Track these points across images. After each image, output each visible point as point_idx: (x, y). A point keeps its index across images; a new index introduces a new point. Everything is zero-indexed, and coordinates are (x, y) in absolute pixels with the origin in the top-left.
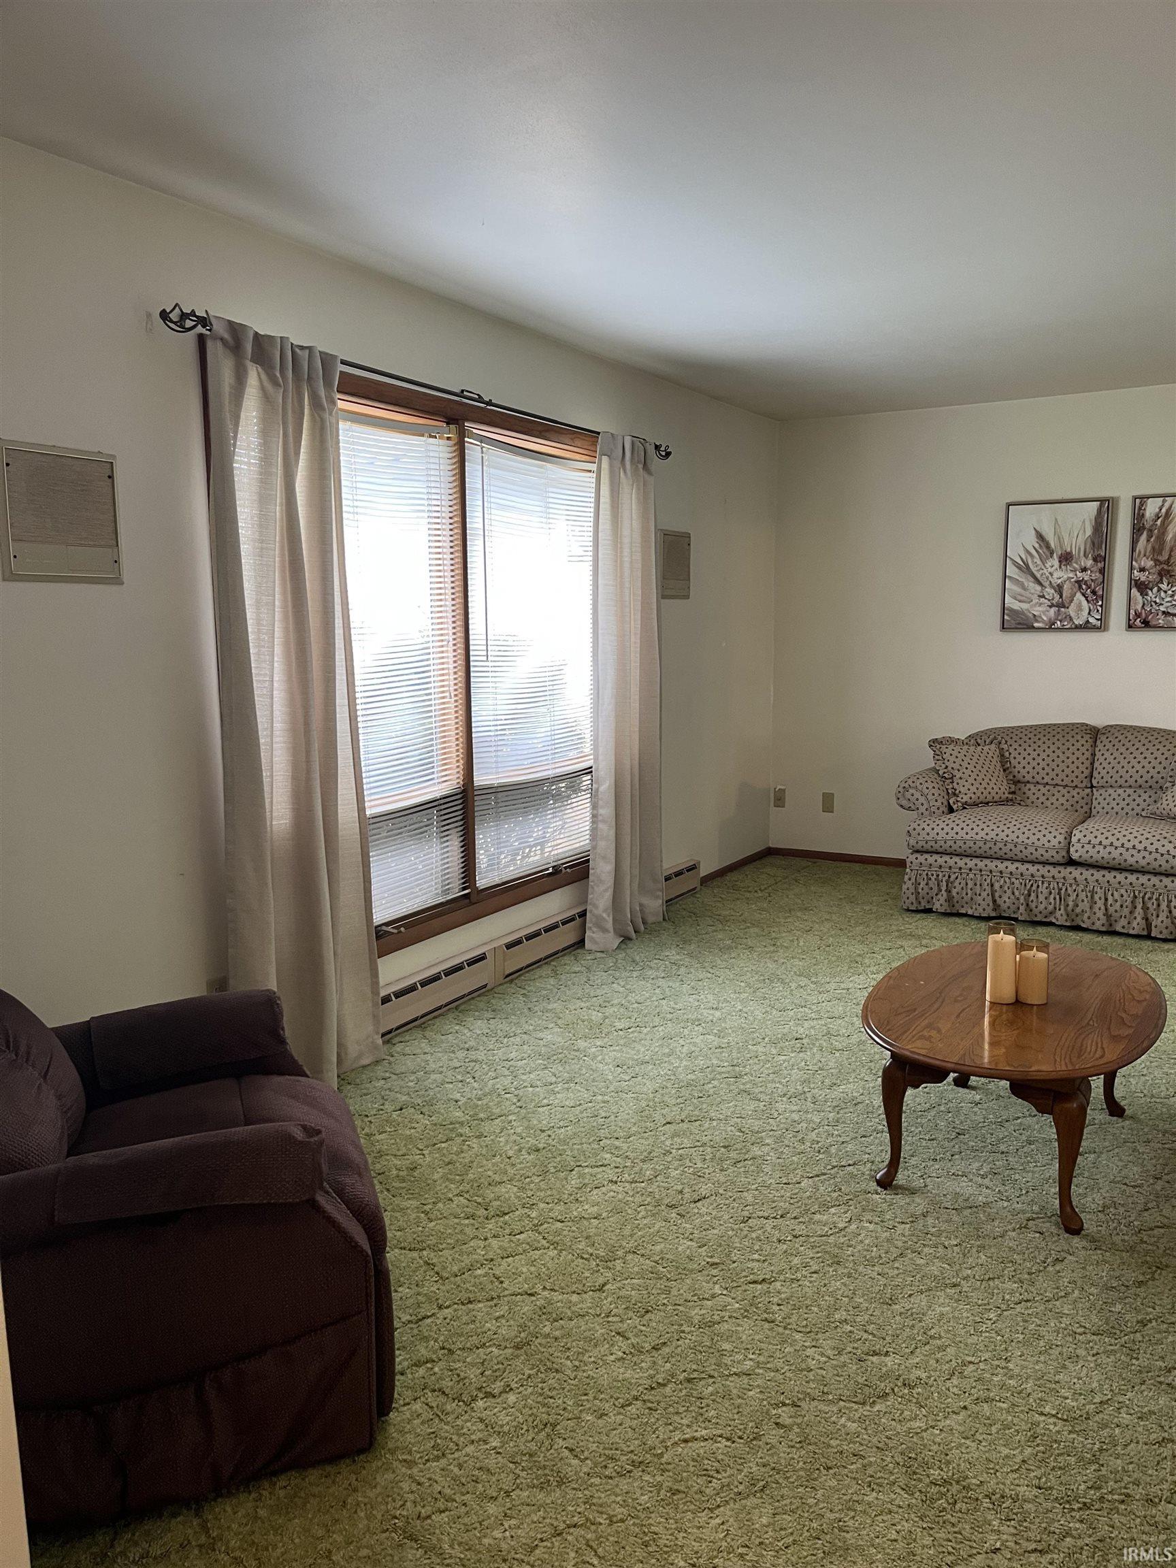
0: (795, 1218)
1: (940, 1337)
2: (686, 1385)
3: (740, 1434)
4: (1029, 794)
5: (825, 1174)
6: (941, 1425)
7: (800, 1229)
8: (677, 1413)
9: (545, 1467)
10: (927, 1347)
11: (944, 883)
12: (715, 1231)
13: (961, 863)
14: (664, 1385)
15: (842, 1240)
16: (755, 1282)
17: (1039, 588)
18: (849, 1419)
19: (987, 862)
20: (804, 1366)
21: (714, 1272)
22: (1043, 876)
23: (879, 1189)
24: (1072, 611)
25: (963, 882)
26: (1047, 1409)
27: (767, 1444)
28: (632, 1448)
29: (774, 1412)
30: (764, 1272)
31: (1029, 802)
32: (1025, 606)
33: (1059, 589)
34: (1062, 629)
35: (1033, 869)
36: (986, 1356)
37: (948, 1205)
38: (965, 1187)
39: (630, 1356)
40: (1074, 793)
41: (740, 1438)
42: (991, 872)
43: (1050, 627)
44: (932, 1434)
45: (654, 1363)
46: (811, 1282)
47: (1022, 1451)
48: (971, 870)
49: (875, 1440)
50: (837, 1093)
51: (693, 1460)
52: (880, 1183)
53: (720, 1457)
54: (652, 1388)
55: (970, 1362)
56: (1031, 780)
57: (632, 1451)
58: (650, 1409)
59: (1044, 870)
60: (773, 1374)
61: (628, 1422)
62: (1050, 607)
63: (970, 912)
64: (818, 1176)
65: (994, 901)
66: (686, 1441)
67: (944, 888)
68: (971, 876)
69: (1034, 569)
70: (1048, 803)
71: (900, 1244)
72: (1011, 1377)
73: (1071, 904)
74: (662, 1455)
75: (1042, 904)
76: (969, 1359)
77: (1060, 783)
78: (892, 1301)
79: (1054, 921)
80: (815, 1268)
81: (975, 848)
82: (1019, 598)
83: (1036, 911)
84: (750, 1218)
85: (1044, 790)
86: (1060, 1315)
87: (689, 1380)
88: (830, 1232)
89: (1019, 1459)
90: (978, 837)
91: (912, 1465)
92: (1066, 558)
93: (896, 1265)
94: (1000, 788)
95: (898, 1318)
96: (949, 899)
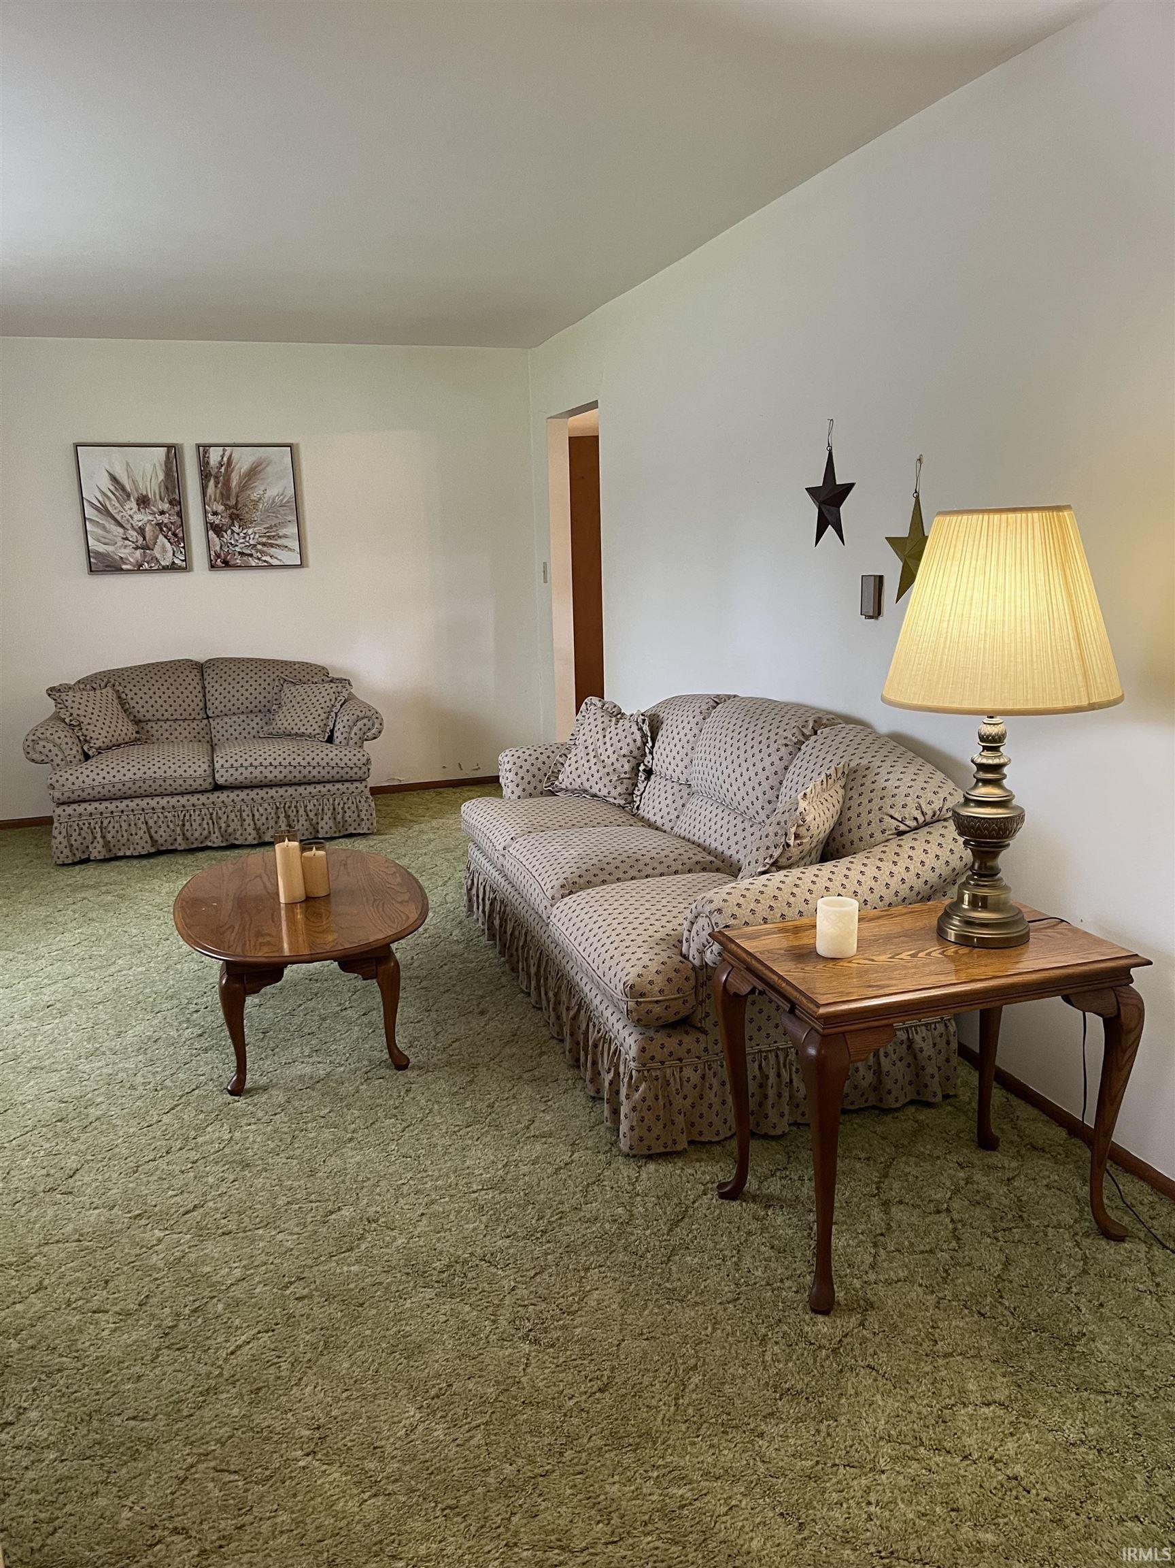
0: (181, 1149)
1: (369, 1179)
2: (196, 1315)
3: (275, 1321)
4: (153, 731)
5: (177, 1106)
6: (416, 1233)
7: (194, 1155)
8: (208, 1338)
9: (123, 1444)
10: (365, 1190)
11: (98, 830)
12: (115, 1191)
13: (112, 807)
14: (176, 1326)
15: (237, 1147)
16: (187, 1212)
17: (121, 531)
18: (349, 1265)
19: (137, 801)
20: (284, 1249)
21: (143, 1222)
22: (193, 805)
23: (236, 1098)
24: (157, 552)
25: (117, 826)
26: (475, 1188)
27: (302, 1316)
28: (190, 1384)
29: (288, 1292)
30: (190, 1201)
31: (154, 739)
32: (110, 549)
33: (141, 531)
34: (150, 571)
35: (183, 800)
36: (409, 1175)
37: (300, 1086)
38: (299, 1069)
39: (122, 1324)
40: (194, 725)
41: (277, 1324)
42: (143, 810)
43: (139, 569)
44: (415, 1242)
45: (151, 1315)
46: (237, 1189)
47: (481, 1221)
48: (122, 812)
49: (379, 1268)
50: (129, 1037)
51: (252, 1361)
52: (232, 1093)
53: (272, 1346)
54: (166, 1334)
55: (404, 1184)
56: (151, 718)
57: (193, 1387)
58: (178, 1349)
59: (193, 799)
60: (264, 1268)
61: (170, 1369)
62: (137, 548)
63: (128, 853)
64: (173, 1109)
65: (151, 837)
66: (232, 1353)
67: (99, 835)
68: (124, 817)
69: (113, 512)
70: (172, 738)
71: (286, 1130)
72: (437, 1180)
73: (223, 825)
74: (221, 1375)
75: (197, 830)
76: (400, 1182)
77: (180, 718)
78: (313, 1173)
79: (210, 844)
80: (232, 1177)
81: (124, 789)
82: (103, 540)
83: (192, 839)
84: (138, 1167)
85: (166, 726)
86: (437, 1125)
87: (195, 1311)
88: (221, 1146)
89: (483, 1227)
90: (126, 778)
91: (417, 1271)
92: (143, 502)
93: (296, 1146)
94: (127, 729)
95: (328, 1181)
96: (106, 844)
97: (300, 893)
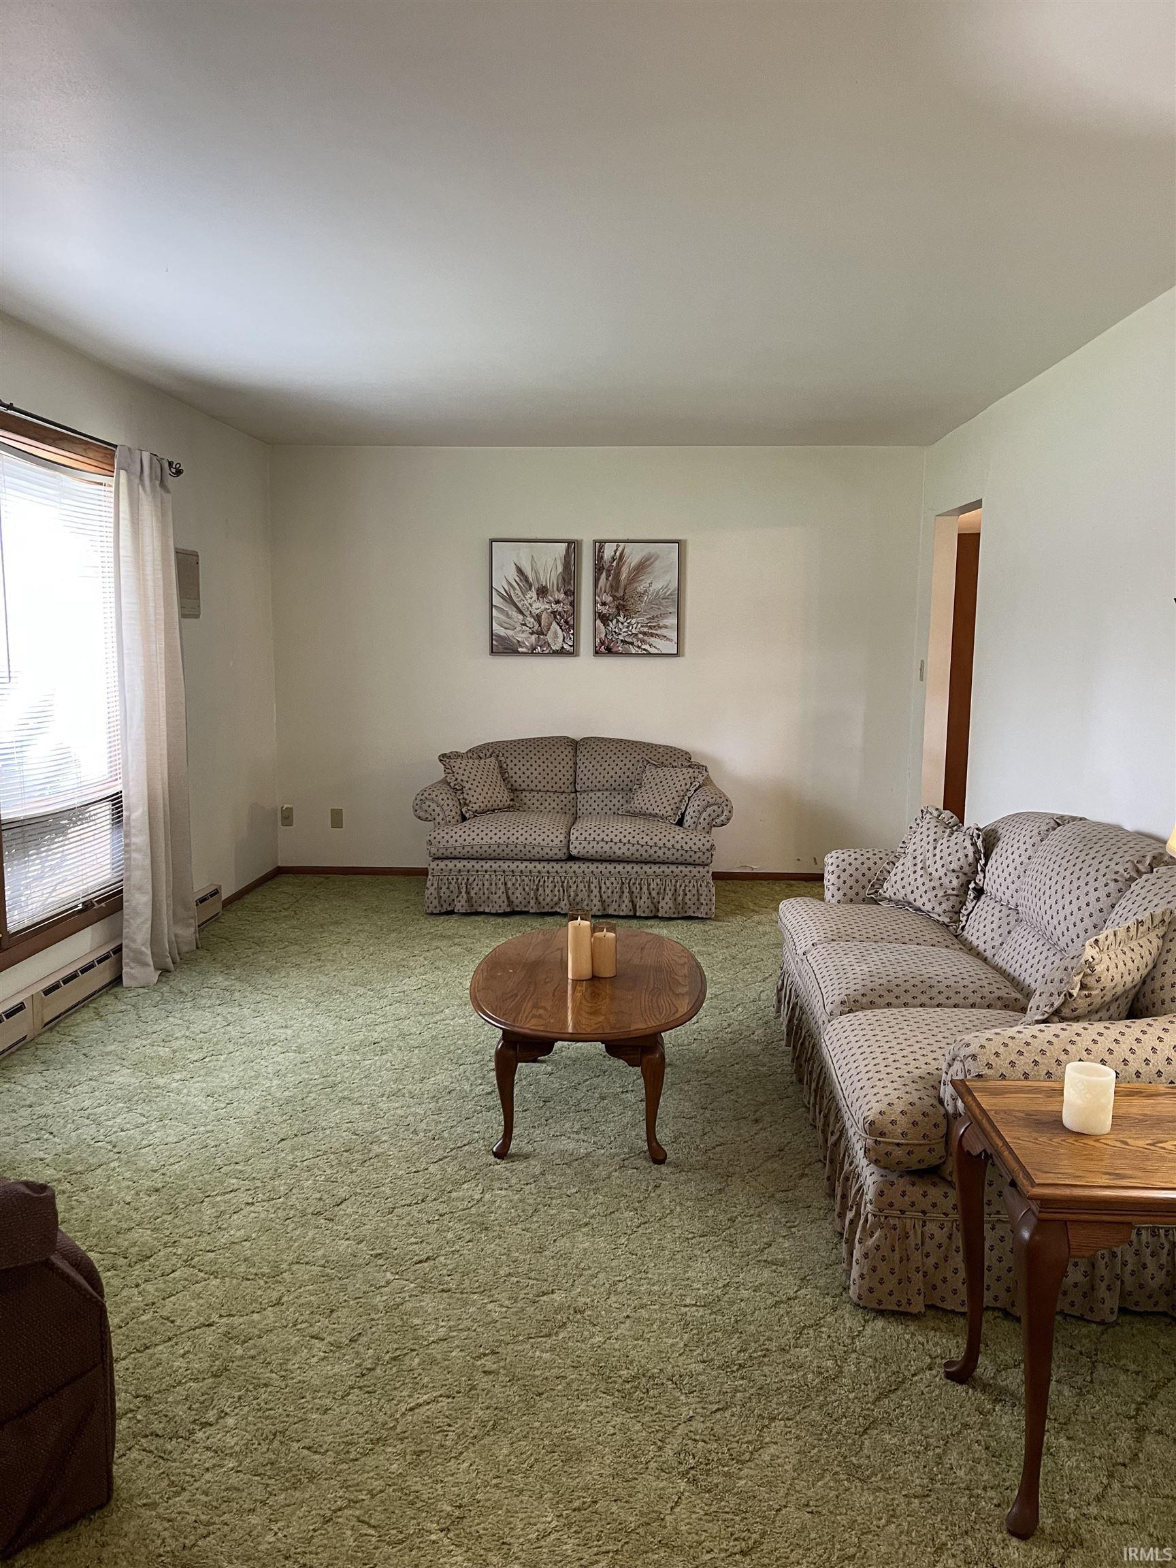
0: (435, 1200)
1: (590, 1268)
2: (393, 1363)
3: (457, 1389)
4: (526, 800)
5: (446, 1157)
6: (615, 1335)
7: (443, 1208)
8: (395, 1389)
9: (291, 1470)
10: (583, 1278)
11: (464, 885)
12: (367, 1227)
13: (478, 866)
14: (373, 1369)
15: (482, 1209)
16: (420, 1262)
17: (521, 617)
18: (542, 1351)
19: (500, 863)
20: (489, 1319)
21: (380, 1262)
22: (548, 872)
23: (499, 1161)
24: (549, 638)
25: (481, 883)
26: (688, 1301)
27: (483, 1390)
28: (366, 1430)
29: (479, 1363)
30: (426, 1251)
31: (526, 807)
32: (510, 633)
33: (538, 618)
34: (543, 654)
35: (539, 866)
36: (629, 1273)
37: (558, 1161)
38: (567, 1145)
39: (331, 1354)
40: (562, 797)
41: (458, 1392)
42: (504, 872)
43: (532, 652)
44: (611, 1344)
45: (357, 1353)
46: (469, 1250)
47: (682, 1339)
48: (486, 871)
49: (569, 1362)
50: (429, 1084)
51: (425, 1422)
52: (496, 1155)
53: (447, 1413)
54: (363, 1375)
55: (620, 1281)
56: (526, 788)
57: (367, 1432)
58: (368, 1392)
59: (548, 867)
60: (466, 1333)
61: (354, 1409)
62: (532, 634)
63: (487, 910)
64: (440, 1160)
65: (508, 898)
66: (411, 1409)
67: (464, 890)
68: (487, 877)
69: (515, 600)
70: (542, 808)
71: (531, 1201)
72: (654, 1285)
73: (572, 894)
74: (394, 1428)
75: (548, 896)
76: (618, 1278)
77: (551, 789)
78: (542, 1249)
79: (559, 910)
80: (468, 1237)
81: (490, 851)
82: (505, 625)
83: (543, 903)
84: (394, 1208)
85: (538, 796)
86: (673, 1228)
87: (394, 1359)
88: (470, 1205)
89: (682, 1345)
90: (492, 842)
91: (603, 1373)
92: (543, 592)
93: (535, 1219)
94: (504, 797)
95: (551, 1261)
96: (469, 900)
97: (586, 972)
